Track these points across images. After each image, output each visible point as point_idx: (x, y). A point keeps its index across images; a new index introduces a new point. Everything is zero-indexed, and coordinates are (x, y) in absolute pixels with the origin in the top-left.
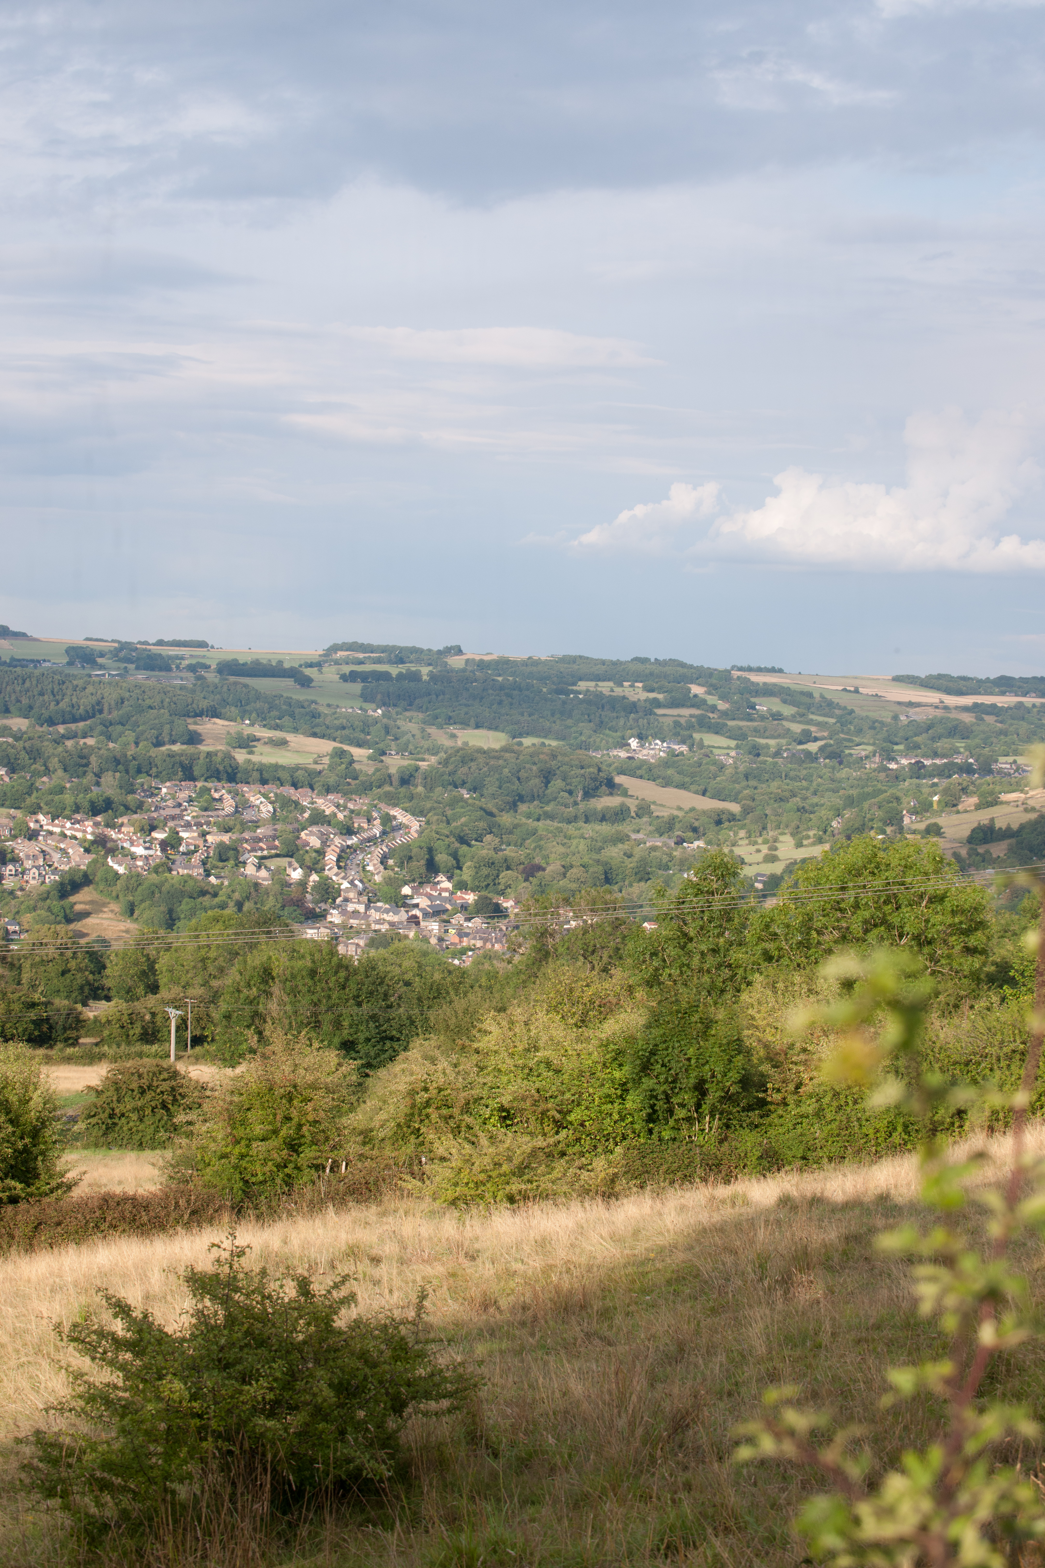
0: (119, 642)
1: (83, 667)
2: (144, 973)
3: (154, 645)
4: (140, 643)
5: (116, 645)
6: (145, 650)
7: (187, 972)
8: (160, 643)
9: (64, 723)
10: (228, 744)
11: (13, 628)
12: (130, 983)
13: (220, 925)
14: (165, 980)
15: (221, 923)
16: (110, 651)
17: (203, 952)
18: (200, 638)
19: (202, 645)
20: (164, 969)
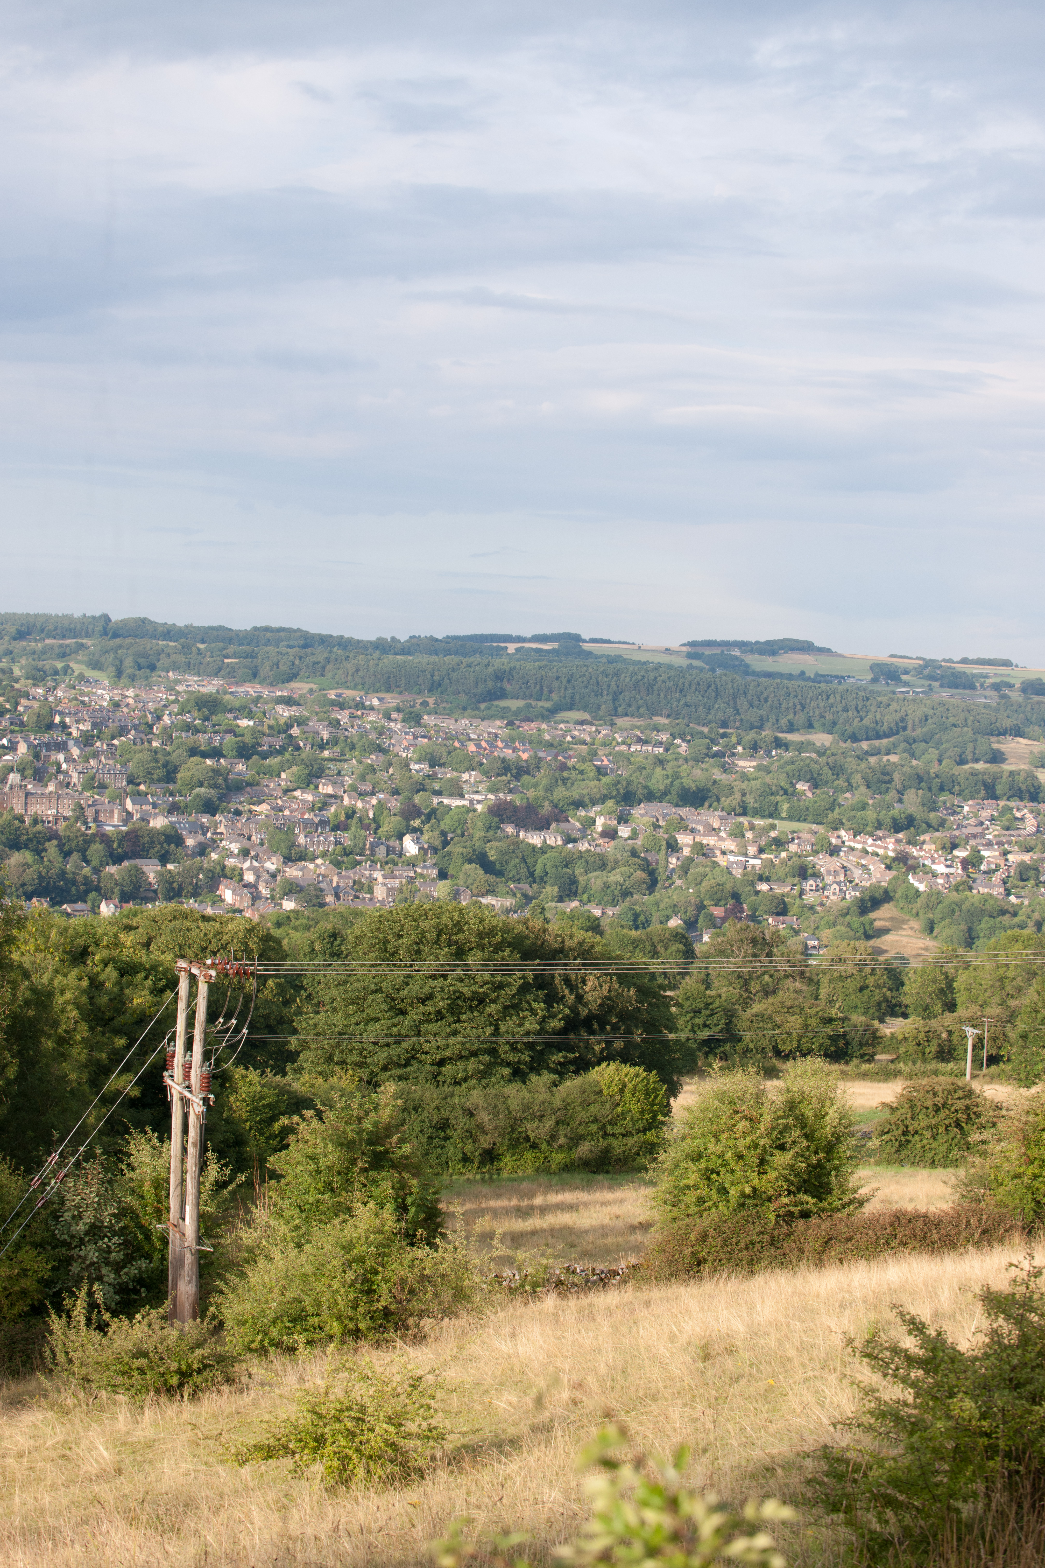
0: (924, 659)
1: (888, 684)
2: (942, 991)
3: (958, 663)
4: (944, 660)
5: (921, 662)
6: (950, 668)
7: (985, 991)
8: (965, 661)
9: (867, 739)
10: (1031, 763)
11: (818, 643)
12: (928, 1001)
13: (1019, 945)
14: (963, 998)
15: (1020, 943)
16: (915, 669)
17: (1001, 971)
18: (1004, 657)
19: (1006, 663)
20: (962, 988)
